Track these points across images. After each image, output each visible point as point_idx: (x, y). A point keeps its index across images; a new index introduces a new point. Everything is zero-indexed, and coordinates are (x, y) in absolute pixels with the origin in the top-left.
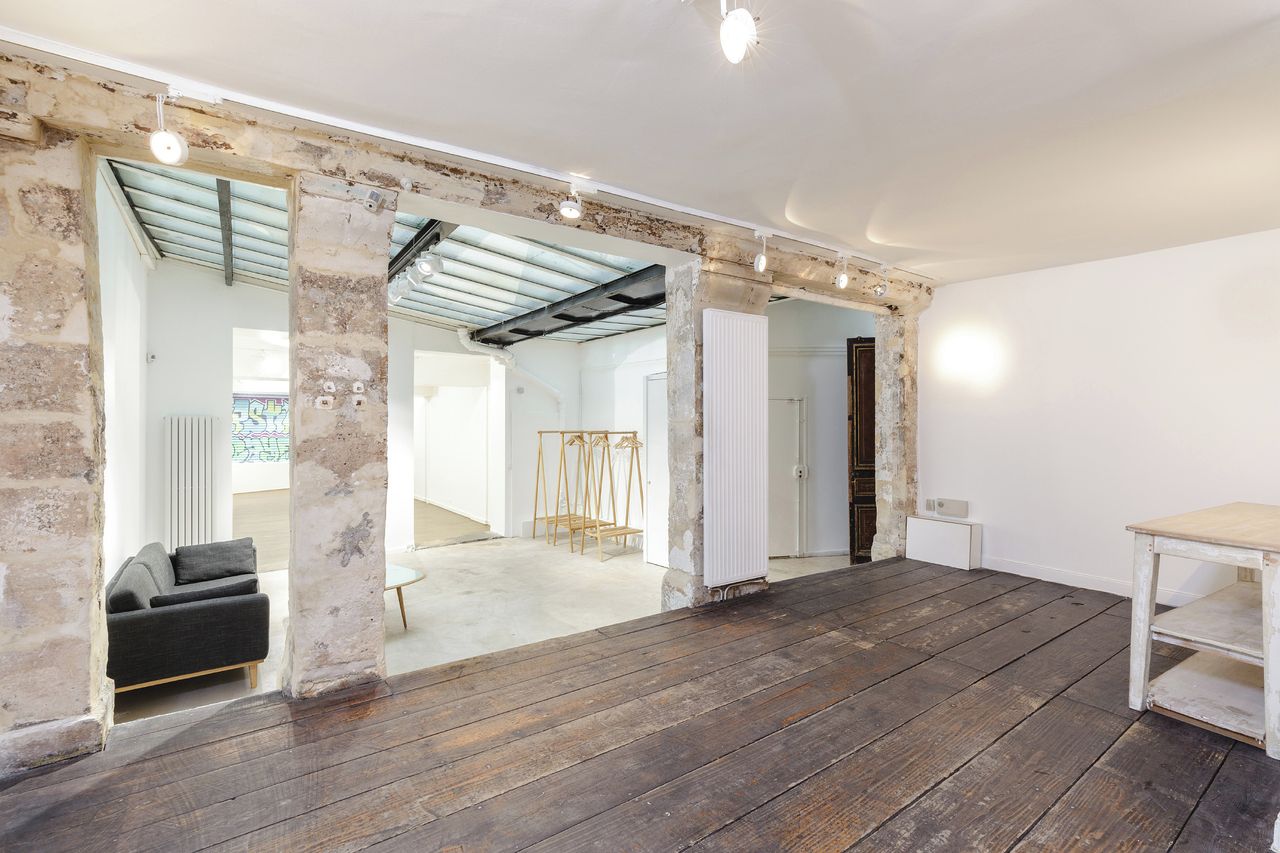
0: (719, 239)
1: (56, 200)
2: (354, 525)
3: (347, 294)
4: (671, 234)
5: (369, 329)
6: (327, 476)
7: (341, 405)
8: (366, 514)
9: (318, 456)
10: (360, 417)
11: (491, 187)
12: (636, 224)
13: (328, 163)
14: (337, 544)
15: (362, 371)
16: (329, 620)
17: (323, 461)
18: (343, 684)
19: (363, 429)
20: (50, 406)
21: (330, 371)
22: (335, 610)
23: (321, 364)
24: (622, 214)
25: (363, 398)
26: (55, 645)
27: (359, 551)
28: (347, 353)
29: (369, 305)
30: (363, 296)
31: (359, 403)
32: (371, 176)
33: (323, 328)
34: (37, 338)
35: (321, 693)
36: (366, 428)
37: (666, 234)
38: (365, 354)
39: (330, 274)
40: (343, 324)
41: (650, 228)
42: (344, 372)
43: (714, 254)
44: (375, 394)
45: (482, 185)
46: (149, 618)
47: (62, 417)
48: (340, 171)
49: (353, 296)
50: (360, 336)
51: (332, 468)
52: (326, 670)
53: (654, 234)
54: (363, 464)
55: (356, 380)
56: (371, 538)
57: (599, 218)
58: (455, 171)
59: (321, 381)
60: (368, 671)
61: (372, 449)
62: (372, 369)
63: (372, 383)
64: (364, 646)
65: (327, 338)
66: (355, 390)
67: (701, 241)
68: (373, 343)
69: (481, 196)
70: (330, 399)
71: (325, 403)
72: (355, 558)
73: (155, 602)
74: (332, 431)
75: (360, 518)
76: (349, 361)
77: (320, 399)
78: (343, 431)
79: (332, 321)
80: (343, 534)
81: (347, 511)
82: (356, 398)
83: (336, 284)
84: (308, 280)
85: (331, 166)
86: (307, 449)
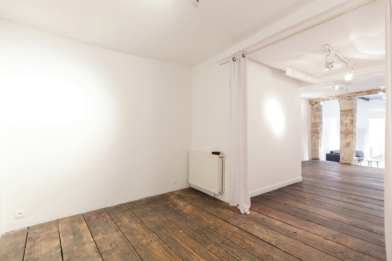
1: (317, 108)
6: (344, 136)
7: (346, 126)
10: (349, 128)
11: (368, 92)
13: (341, 97)
15: (349, 122)
16: (344, 154)
17: (343, 134)
18: (345, 163)
20: (316, 128)
22: (345, 153)
23: (343, 121)
26: (316, 149)
28: (347, 120)
29: (350, 113)
32: (347, 97)
34: (315, 122)
35: (342, 163)
36: (350, 130)
38: (350, 120)
40: (346, 116)
42: (346, 122)
44: (351, 125)
45: (366, 92)
46: (334, 155)
47: (317, 129)
48: (343, 98)
49: (348, 112)
50: (349, 117)
54: (349, 135)
56: (351, 145)
58: (360, 92)
59: (343, 124)
60: (349, 162)
61: (351, 133)
63: (351, 123)
65: (344, 118)
66: (348, 124)
68: (351, 118)
69: (367, 94)
72: (348, 147)
73: (335, 153)
75: (349, 142)
77: (343, 126)
78: (346, 130)
80: (346, 144)
81: (347, 141)
82: (348, 126)
83: (345, 111)
84: (341, 111)
85: (342, 97)
86: (341, 132)
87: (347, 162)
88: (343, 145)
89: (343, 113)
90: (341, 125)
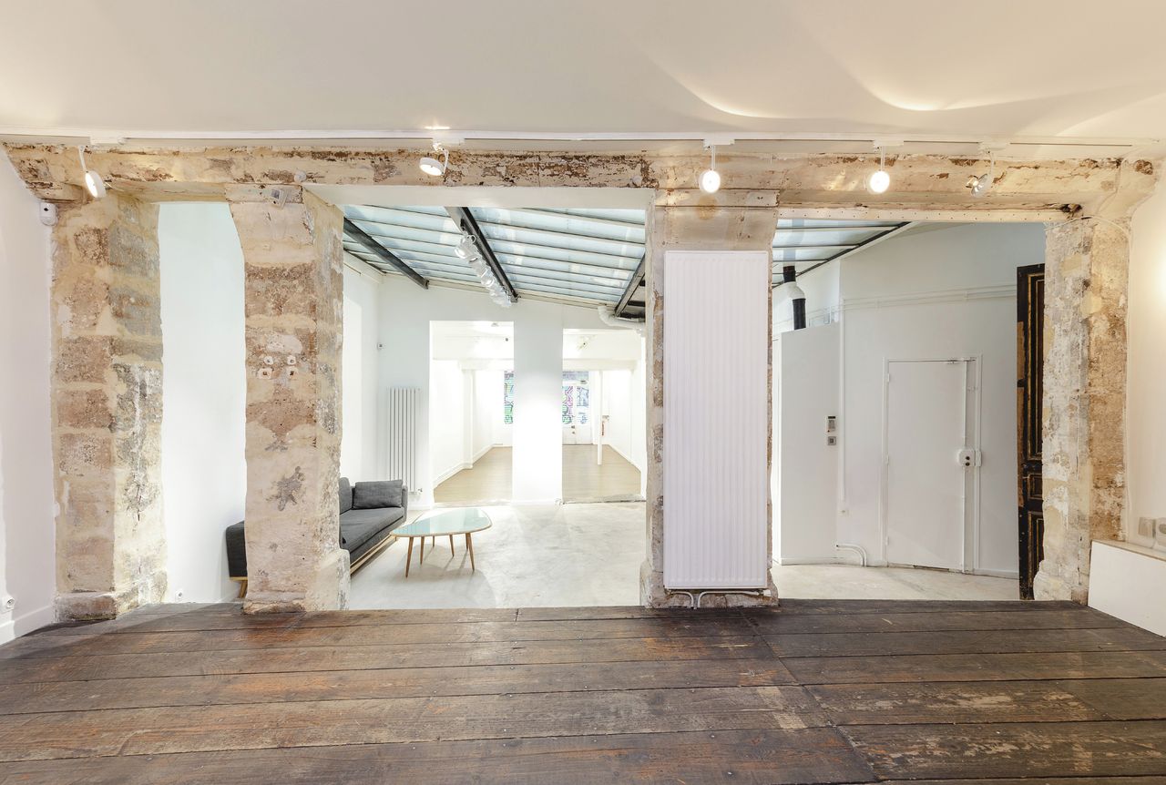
0: (671, 164)
1: (94, 238)
2: (288, 476)
3: (283, 282)
4: (600, 170)
5: (300, 309)
6: (267, 435)
7: (278, 375)
8: (298, 469)
9: (261, 417)
10: (292, 385)
11: (377, 162)
12: (549, 167)
13: (236, 172)
14: (275, 492)
15: (294, 345)
16: (269, 554)
17: (264, 422)
18: (274, 608)
19: (295, 396)
20: (90, 379)
21: (270, 347)
22: (274, 546)
23: (262, 342)
24: (528, 160)
25: (295, 369)
26: (94, 541)
27: (293, 499)
28: (282, 331)
29: (300, 289)
30: (296, 282)
31: (292, 374)
32: (273, 176)
33: (264, 311)
34: (85, 333)
35: (257, 612)
36: (299, 395)
37: (592, 172)
38: (297, 331)
39: (269, 267)
40: (279, 308)
41: (569, 168)
42: (280, 348)
43: (671, 183)
44: (305, 365)
45: (368, 162)
47: (96, 386)
48: (247, 178)
49: (287, 283)
50: (292, 316)
51: (271, 427)
52: (265, 594)
53: (576, 174)
54: (295, 426)
55: (290, 354)
56: (302, 488)
57: (502, 170)
58: (340, 155)
59: (262, 356)
60: (295, 602)
61: (304, 413)
62: (303, 344)
63: (302, 356)
64: (296, 579)
65: (268, 320)
66: (289, 363)
67: (645, 171)
68: (306, 322)
69: (371, 174)
70: (269, 370)
71: (265, 374)
72: (289, 504)
74: (271, 397)
75: (293, 471)
76: (285, 338)
77: (262, 370)
78: (281, 396)
79: (270, 305)
80: (279, 483)
81: (283, 465)
82: (289, 369)
83: (274, 274)
84: (252, 273)
85: (240, 174)
86: (252, 412)
87: (285, 597)
88: (261, 492)
89: (259, 285)
90: (248, 363)
